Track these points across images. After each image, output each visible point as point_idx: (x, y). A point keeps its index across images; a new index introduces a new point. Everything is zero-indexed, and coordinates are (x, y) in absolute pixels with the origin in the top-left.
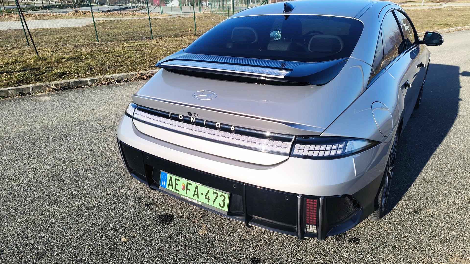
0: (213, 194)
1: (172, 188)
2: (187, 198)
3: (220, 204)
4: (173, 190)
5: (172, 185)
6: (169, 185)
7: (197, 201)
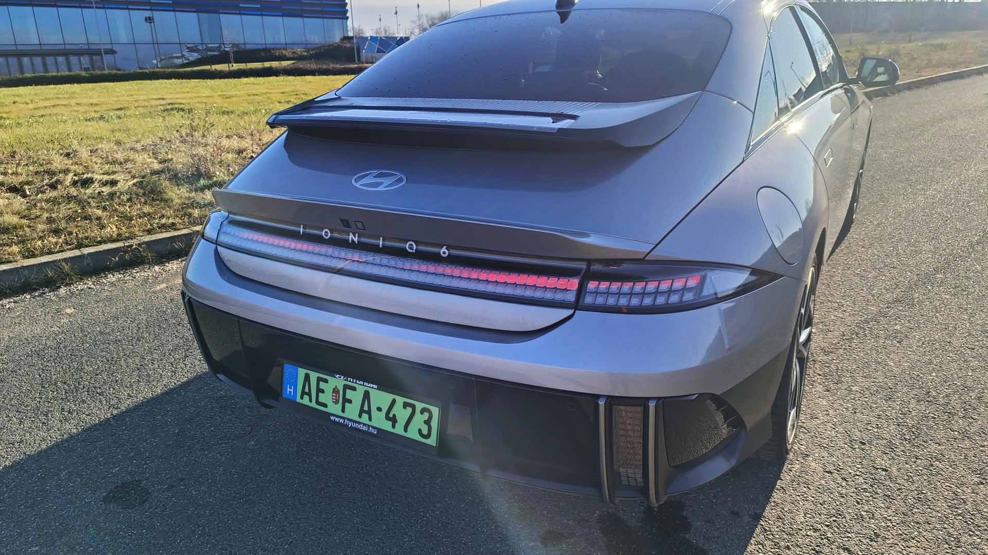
0: (405, 407)
1: (311, 400)
2: (344, 421)
3: (420, 431)
4: (313, 405)
5: (309, 394)
6: (303, 393)
7: (369, 426)
